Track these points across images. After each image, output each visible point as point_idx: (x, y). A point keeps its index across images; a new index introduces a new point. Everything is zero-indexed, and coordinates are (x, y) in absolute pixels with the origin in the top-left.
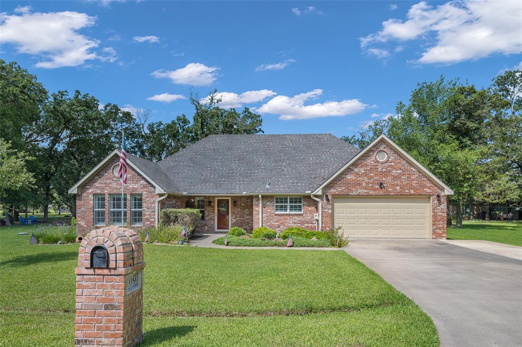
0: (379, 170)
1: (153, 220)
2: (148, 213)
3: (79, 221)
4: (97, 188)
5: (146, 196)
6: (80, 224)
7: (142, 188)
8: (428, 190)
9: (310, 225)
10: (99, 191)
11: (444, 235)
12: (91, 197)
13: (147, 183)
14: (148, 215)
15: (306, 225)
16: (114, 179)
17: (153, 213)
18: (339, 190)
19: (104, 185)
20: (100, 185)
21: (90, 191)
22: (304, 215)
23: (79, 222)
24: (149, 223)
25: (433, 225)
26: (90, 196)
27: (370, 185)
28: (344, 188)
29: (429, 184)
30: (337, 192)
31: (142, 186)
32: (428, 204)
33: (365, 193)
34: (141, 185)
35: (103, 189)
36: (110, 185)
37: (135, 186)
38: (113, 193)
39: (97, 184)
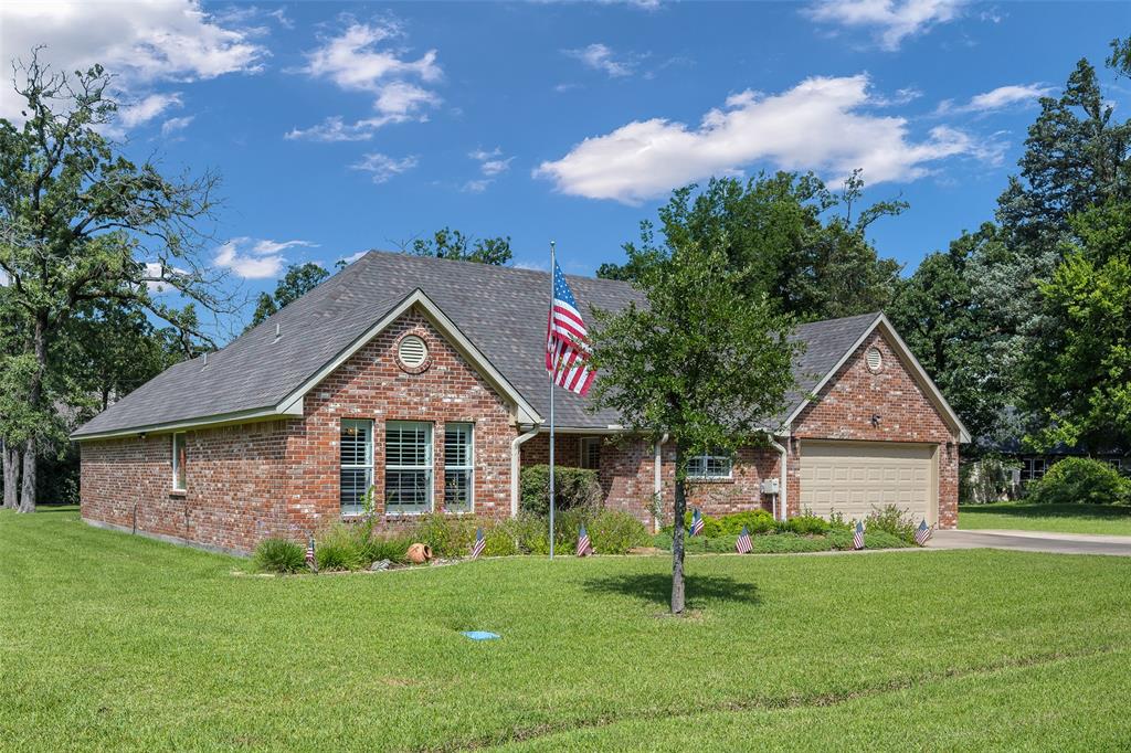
0: (872, 388)
1: (502, 495)
2: (489, 478)
3: (297, 502)
4: (352, 399)
5: (485, 429)
6: (298, 511)
7: (474, 406)
8: (936, 435)
9: (746, 506)
10: (357, 411)
11: (954, 522)
12: (335, 427)
13: (488, 393)
14: (491, 482)
15: (739, 506)
16: (402, 375)
17: (503, 477)
18: (812, 426)
19: (373, 393)
20: (361, 392)
21: (332, 408)
22: (736, 483)
23: (298, 506)
24: (491, 504)
25: (941, 501)
26: (332, 425)
27: (859, 419)
28: (819, 423)
29: (937, 422)
30: (809, 433)
31: (476, 401)
32: (929, 461)
33: (852, 434)
34: (474, 397)
35: (367, 403)
36: (389, 393)
37: (456, 401)
38: (400, 416)
39: (351, 389)
